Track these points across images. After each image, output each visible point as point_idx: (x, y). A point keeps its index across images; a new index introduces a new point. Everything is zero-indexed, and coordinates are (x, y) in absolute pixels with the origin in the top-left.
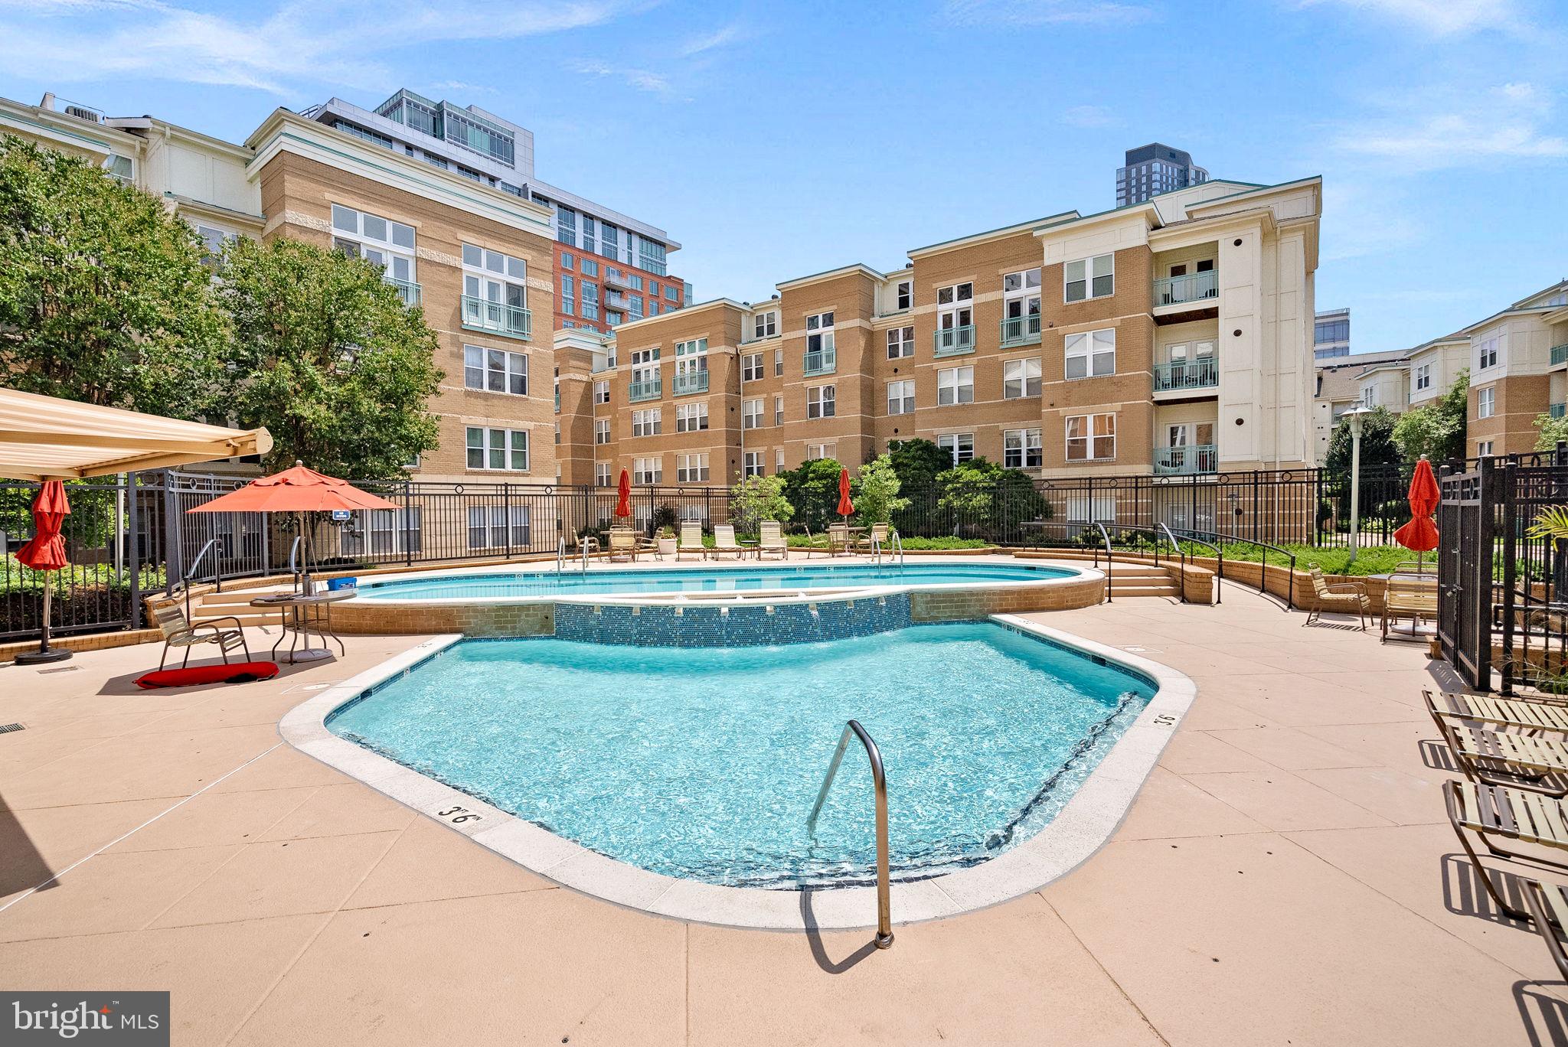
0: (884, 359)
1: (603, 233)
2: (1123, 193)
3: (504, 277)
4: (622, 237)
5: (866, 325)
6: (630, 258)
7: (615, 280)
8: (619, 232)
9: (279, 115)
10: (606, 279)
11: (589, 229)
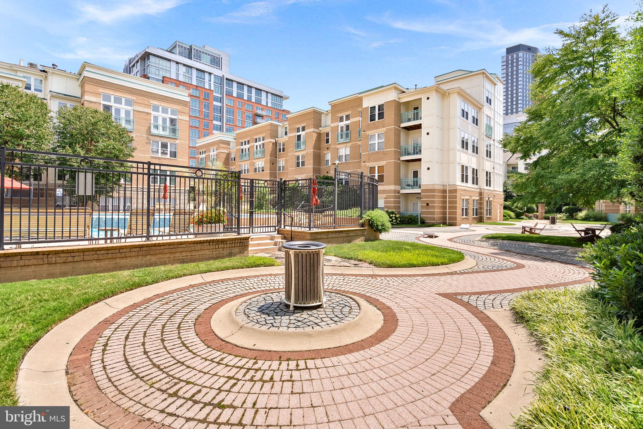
0: (324, 144)
1: (256, 93)
2: (505, 67)
3: (169, 116)
4: (264, 94)
5: (317, 130)
6: (267, 103)
7: (259, 112)
8: (263, 93)
9: (84, 64)
10: (256, 112)
11: (250, 92)
